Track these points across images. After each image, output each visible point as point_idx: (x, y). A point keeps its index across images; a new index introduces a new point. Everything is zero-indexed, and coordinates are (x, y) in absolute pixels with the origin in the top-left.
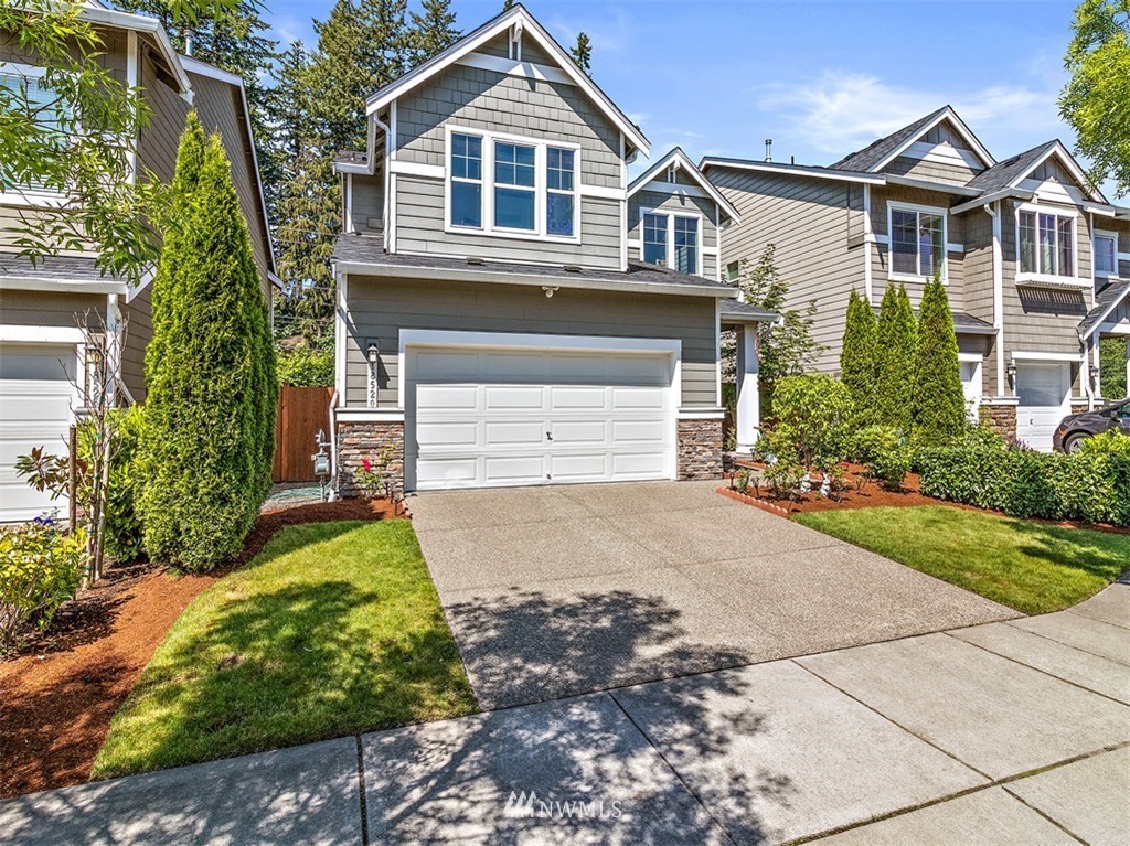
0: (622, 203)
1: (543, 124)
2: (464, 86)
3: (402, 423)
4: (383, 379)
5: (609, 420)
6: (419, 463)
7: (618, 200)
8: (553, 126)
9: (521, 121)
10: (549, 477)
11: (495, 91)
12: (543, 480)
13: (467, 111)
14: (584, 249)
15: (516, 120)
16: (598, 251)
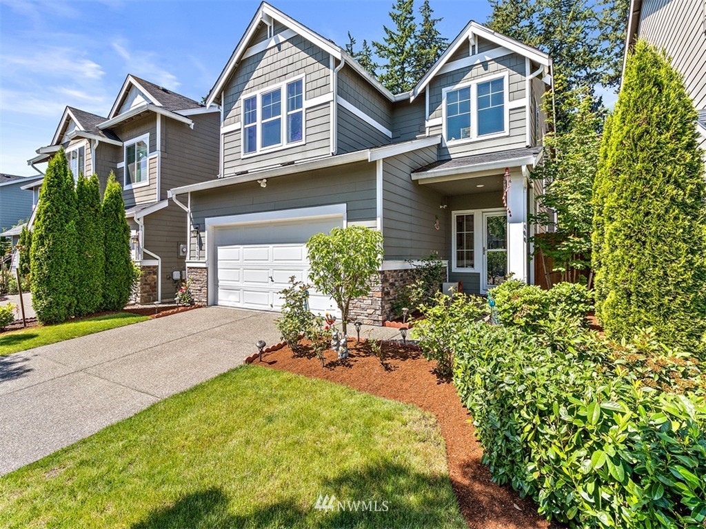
0: (331, 103)
1: (284, 71)
2: (249, 69)
4: (201, 244)
5: (305, 270)
6: (219, 290)
7: (328, 102)
8: (290, 68)
9: (273, 75)
10: (272, 306)
11: (262, 63)
12: (268, 308)
13: (250, 84)
14: (308, 147)
16: (316, 145)
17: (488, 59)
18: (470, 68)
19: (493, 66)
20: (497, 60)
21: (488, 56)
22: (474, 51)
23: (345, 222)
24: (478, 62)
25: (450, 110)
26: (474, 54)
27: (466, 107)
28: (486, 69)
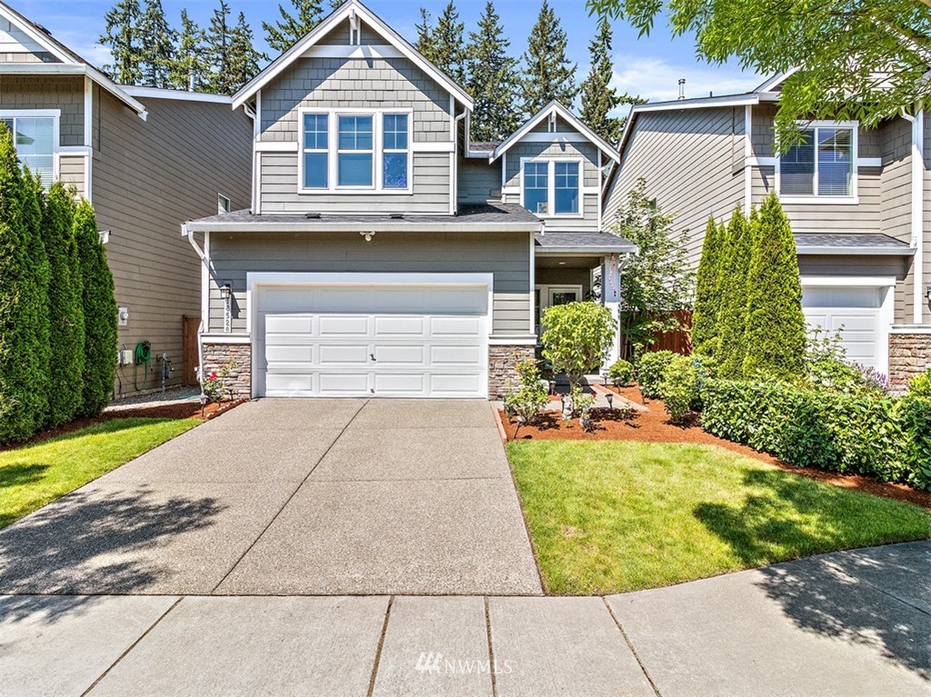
0: (451, 155)
1: (379, 96)
2: (313, 74)
3: (249, 345)
4: (235, 310)
5: (427, 345)
6: (267, 376)
7: (448, 153)
8: (388, 95)
9: (361, 95)
10: (372, 391)
11: (339, 74)
12: (368, 393)
13: (316, 94)
14: (415, 198)
15: (357, 95)
16: (429, 198)
17: (566, 141)
18: (548, 144)
19: (569, 149)
20: (574, 144)
21: (566, 137)
22: (552, 128)
23: (491, 293)
24: (556, 140)
25: (528, 182)
26: (552, 131)
27: (543, 182)
28: (564, 150)
